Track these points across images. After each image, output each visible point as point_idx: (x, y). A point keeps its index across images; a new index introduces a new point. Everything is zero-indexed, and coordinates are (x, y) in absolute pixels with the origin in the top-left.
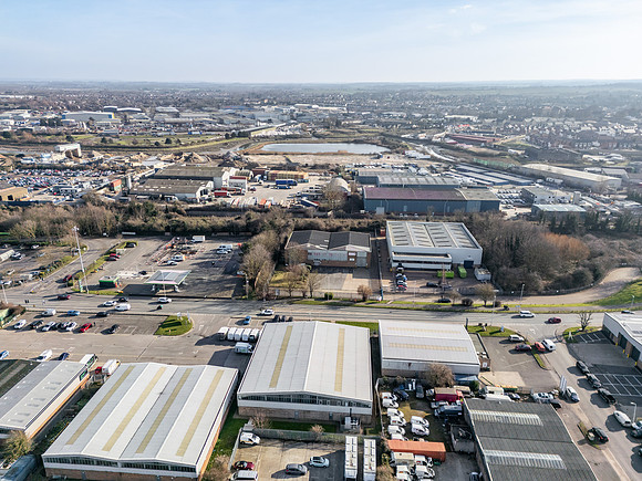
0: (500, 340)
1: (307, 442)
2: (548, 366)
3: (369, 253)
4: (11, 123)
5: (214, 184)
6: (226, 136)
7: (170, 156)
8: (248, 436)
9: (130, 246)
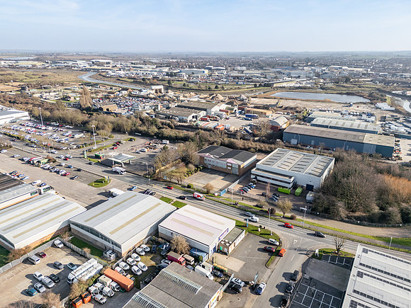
0: (263, 239)
1: (81, 255)
2: (272, 266)
3: (239, 166)
4: (155, 74)
5: (207, 114)
6: (255, 86)
7: (206, 96)
8: (57, 242)
9: (131, 140)
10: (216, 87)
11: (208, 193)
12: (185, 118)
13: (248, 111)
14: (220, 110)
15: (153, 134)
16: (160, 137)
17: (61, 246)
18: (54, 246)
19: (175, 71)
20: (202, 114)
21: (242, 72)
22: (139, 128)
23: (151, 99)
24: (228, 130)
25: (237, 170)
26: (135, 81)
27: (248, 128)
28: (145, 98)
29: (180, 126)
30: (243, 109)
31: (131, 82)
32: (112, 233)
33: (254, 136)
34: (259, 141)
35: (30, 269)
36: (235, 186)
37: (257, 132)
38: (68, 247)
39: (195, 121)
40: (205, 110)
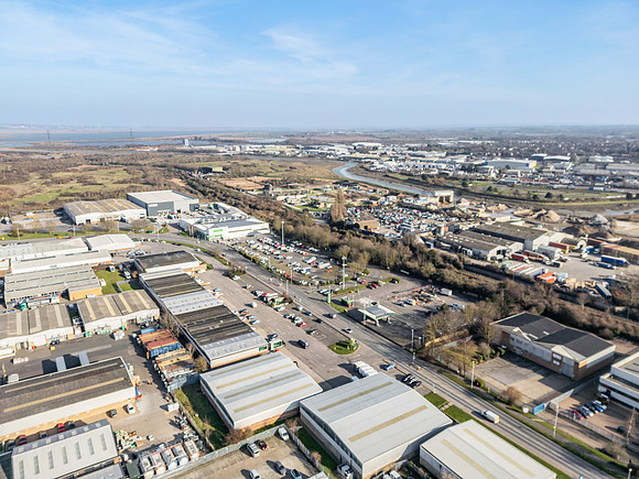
3: (577, 364)
4: (444, 166)
5: (525, 248)
6: (629, 197)
7: (527, 211)
8: (282, 431)
9: (393, 281)
10: (548, 195)
11: (509, 403)
12: (483, 252)
13: (608, 251)
14: (551, 244)
15: (427, 275)
16: (439, 282)
17: (286, 438)
18: (277, 434)
19: (476, 163)
20: (516, 247)
21: (604, 166)
22: (408, 263)
23: (431, 212)
24: (562, 284)
25: (572, 370)
26: (411, 179)
27: (603, 286)
28: (422, 211)
29: (473, 265)
30: (597, 245)
31: (405, 181)
32: (352, 439)
33: (615, 302)
34: (624, 314)
35: (247, 462)
36: (565, 401)
37: (621, 296)
38: (294, 443)
39: (500, 260)
40: (522, 241)
